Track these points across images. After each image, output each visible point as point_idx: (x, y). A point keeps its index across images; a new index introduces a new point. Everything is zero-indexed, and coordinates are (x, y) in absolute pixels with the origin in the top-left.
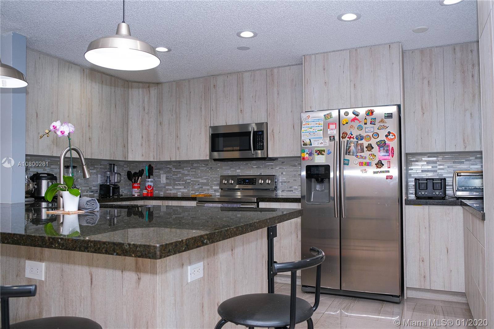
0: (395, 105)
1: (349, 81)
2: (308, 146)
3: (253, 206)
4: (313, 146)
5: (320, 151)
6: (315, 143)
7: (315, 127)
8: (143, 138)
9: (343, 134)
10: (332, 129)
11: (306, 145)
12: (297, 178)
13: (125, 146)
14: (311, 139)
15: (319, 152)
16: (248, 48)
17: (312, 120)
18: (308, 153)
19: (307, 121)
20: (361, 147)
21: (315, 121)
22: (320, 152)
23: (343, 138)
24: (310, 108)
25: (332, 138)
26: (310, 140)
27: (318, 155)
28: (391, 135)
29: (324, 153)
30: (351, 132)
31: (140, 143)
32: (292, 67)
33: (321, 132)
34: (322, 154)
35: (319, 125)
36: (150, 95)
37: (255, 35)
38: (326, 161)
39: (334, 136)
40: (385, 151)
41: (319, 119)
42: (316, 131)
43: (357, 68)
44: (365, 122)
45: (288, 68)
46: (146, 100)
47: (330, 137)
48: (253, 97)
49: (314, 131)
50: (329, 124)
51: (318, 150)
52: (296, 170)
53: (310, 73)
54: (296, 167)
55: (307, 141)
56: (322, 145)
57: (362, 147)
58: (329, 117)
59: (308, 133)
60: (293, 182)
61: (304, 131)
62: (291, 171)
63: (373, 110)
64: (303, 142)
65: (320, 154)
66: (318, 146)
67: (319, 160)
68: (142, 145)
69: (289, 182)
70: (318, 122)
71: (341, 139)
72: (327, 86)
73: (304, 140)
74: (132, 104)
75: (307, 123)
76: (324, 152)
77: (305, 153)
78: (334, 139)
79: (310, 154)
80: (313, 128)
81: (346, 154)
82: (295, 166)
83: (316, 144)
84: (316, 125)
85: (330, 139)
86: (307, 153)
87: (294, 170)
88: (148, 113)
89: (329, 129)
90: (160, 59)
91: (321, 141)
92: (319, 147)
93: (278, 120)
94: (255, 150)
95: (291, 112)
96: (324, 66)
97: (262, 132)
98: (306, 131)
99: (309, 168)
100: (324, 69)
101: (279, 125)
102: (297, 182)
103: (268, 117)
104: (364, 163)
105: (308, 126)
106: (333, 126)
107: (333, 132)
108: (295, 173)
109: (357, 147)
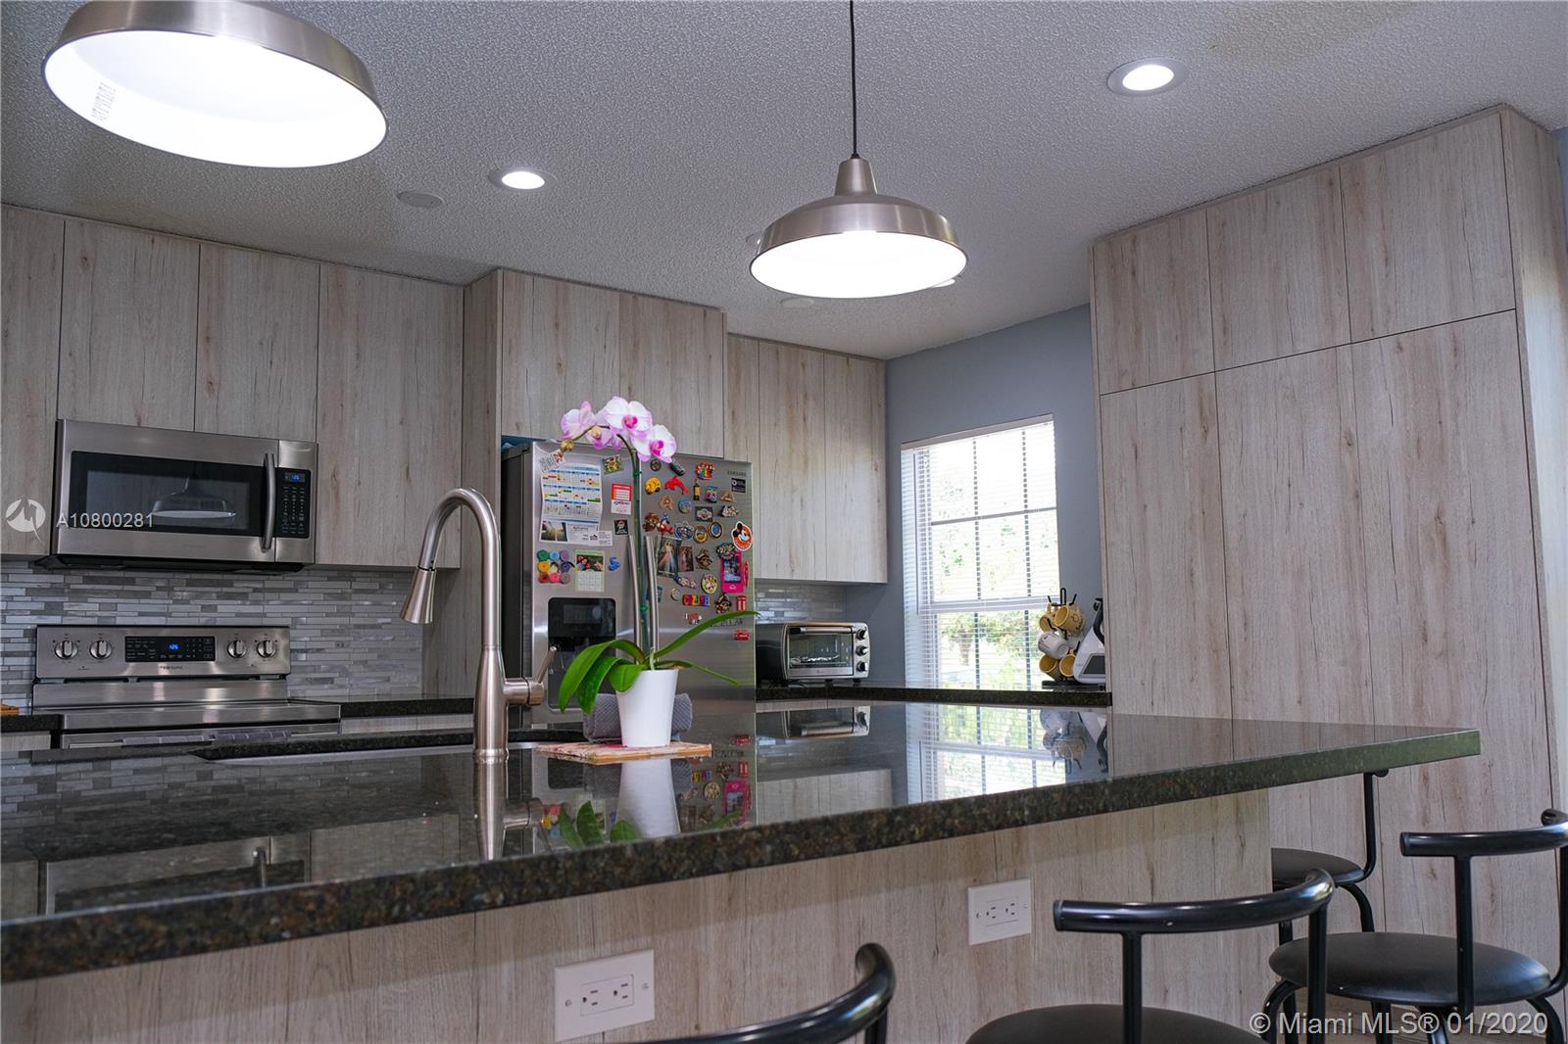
1: (617, 374)
2: (556, 542)
4: (569, 542)
5: (592, 559)
6: (576, 534)
7: (579, 489)
9: (646, 518)
10: (621, 502)
11: (552, 539)
12: (347, 639)
14: (567, 523)
15: (588, 561)
17: (568, 468)
18: (559, 562)
19: (553, 467)
20: (687, 556)
21: (578, 473)
22: (590, 562)
23: (648, 528)
24: (518, 428)
25: (621, 526)
26: (564, 524)
27: (584, 569)
28: (743, 531)
29: (600, 565)
30: (664, 516)
33: (596, 506)
34: (596, 569)
35: (590, 486)
37: (548, 187)
38: (604, 589)
39: (626, 522)
40: (733, 570)
41: (588, 469)
42: (585, 501)
44: (696, 495)
47: (617, 523)
48: (261, 344)
49: (579, 500)
51: (585, 557)
52: (346, 609)
54: (345, 599)
55: (557, 528)
56: (596, 543)
57: (689, 557)
58: (616, 468)
59: (563, 504)
60: (334, 650)
61: (549, 498)
62: (328, 615)
64: (544, 528)
65: (591, 568)
66: (584, 543)
67: (589, 584)
69: (319, 650)
70: (586, 477)
71: (642, 530)
72: (564, 374)
73: (547, 525)
75: (554, 474)
76: (601, 562)
77: (549, 562)
78: (626, 528)
79: (565, 566)
80: (575, 491)
82: (342, 596)
83: (581, 540)
84: (582, 485)
85: (617, 529)
86: (553, 563)
87: (338, 612)
89: (613, 501)
91: (592, 532)
92: (587, 547)
94: (275, 534)
95: (401, 423)
96: (556, 316)
97: (304, 475)
98: (555, 498)
99: (556, 606)
100: (557, 325)
101: (356, 459)
102: (349, 650)
103: (319, 426)
104: (694, 597)
105: (558, 484)
106: (623, 494)
107: (623, 507)
108: (345, 620)
109: (676, 554)
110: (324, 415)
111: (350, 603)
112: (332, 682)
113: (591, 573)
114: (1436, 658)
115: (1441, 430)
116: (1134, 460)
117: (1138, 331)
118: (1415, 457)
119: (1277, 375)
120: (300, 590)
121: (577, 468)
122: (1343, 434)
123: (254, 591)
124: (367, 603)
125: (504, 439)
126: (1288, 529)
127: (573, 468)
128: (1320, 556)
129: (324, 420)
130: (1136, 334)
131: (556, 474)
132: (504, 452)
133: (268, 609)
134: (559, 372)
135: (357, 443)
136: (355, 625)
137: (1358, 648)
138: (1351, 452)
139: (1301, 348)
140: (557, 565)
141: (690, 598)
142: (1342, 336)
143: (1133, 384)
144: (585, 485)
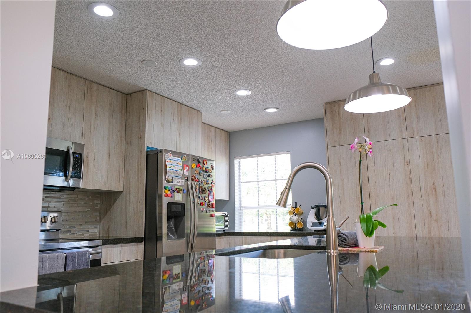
1: (176, 129)
2: (170, 183)
4: (173, 183)
5: (179, 190)
6: (175, 181)
9: (192, 177)
10: (186, 171)
11: (169, 182)
14: (173, 177)
19: (169, 158)
20: (201, 189)
21: (176, 160)
22: (178, 191)
23: (193, 180)
25: (186, 179)
26: (172, 177)
27: (177, 193)
30: (196, 176)
33: (181, 172)
34: (180, 193)
38: (182, 200)
39: (187, 177)
41: (178, 159)
42: (178, 170)
44: (203, 170)
47: (185, 177)
48: (66, 106)
50: (184, 165)
51: (177, 189)
55: (170, 178)
56: (180, 184)
58: (185, 160)
59: (173, 171)
60: (71, 220)
61: (169, 168)
62: (70, 207)
64: (167, 179)
66: (177, 184)
67: (178, 198)
69: (66, 220)
70: (178, 162)
71: (191, 180)
73: (168, 177)
76: (181, 191)
77: (167, 190)
78: (187, 179)
79: (172, 191)
80: (175, 166)
87: (73, 206)
89: (184, 170)
91: (179, 180)
94: (71, 177)
95: (108, 139)
96: (161, 108)
97: (80, 155)
98: (171, 168)
99: (170, 205)
100: (161, 111)
101: (94, 151)
103: (83, 138)
104: (203, 203)
105: (171, 164)
106: (187, 168)
107: (187, 173)
108: (75, 209)
109: (199, 189)
110: (85, 134)
111: (77, 203)
112: (70, 232)
113: (178, 194)
114: (434, 221)
115: (434, 162)
116: (339, 166)
117: (340, 130)
118: (427, 168)
119: (385, 145)
120: (61, 198)
122: (405, 162)
123: (46, 198)
124: (83, 203)
125: (148, 148)
126: (389, 187)
127: (174, 159)
128: (399, 194)
129: (85, 136)
130: (340, 131)
131: (170, 160)
132: (147, 152)
133: (50, 205)
134: (162, 126)
135: (94, 145)
136: (79, 211)
137: (411, 219)
138: (408, 167)
139: (392, 138)
140: (170, 191)
141: (202, 204)
142: (405, 136)
143: (339, 144)
144: (178, 165)
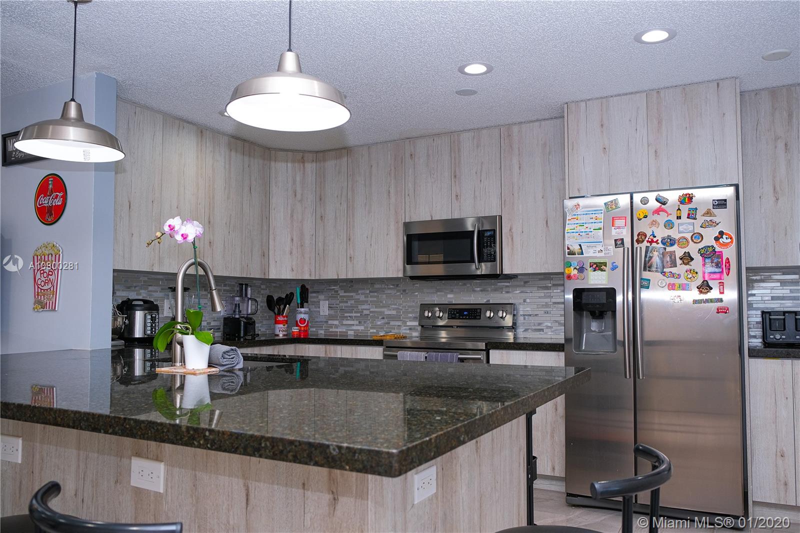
0: (731, 185)
1: (646, 145)
2: (577, 256)
3: (480, 357)
4: (585, 255)
6: (589, 250)
7: (589, 223)
8: (292, 242)
9: (638, 235)
10: (619, 228)
11: (574, 254)
12: (550, 309)
13: (265, 255)
14: (582, 244)
15: (597, 266)
16: (474, 92)
17: (582, 212)
18: (578, 267)
19: (574, 213)
20: (671, 258)
21: (589, 214)
22: (598, 266)
23: (638, 241)
24: (577, 191)
25: (619, 242)
26: (580, 245)
27: (594, 271)
28: (724, 236)
29: (604, 267)
30: (653, 232)
31: (288, 249)
32: (543, 123)
33: (599, 232)
34: (602, 270)
35: (596, 221)
36: (304, 171)
37: (490, 69)
38: (608, 282)
39: (622, 240)
40: (714, 264)
41: (595, 211)
42: (592, 230)
43: (660, 123)
44: (679, 215)
45: (537, 124)
46: (298, 179)
47: (616, 240)
48: (476, 173)
49: (588, 230)
50: (613, 218)
51: (595, 263)
52: (549, 294)
53: (578, 133)
54: (548, 290)
55: (576, 248)
56: (602, 254)
57: (673, 258)
58: (614, 207)
59: (577, 234)
60: (543, 315)
61: (569, 231)
62: (540, 297)
63: (692, 194)
64: (568, 249)
65: (599, 270)
66: (594, 255)
67: (597, 280)
68: (291, 253)
69: (536, 315)
70: (594, 216)
71: (635, 244)
72: (608, 153)
73: (570, 247)
74: (276, 186)
75: (574, 217)
76: (606, 266)
77: (572, 268)
78: (623, 243)
79: (581, 270)
80: (586, 225)
81: (645, 270)
82: (547, 288)
83: (592, 254)
84: (591, 221)
85: (616, 245)
86: (575, 268)
87: (544, 296)
88: (301, 201)
89: (613, 228)
90: (349, 111)
91: (599, 247)
92: (596, 257)
93: (521, 212)
94: (480, 261)
95: (543, 198)
97: (490, 232)
98: (573, 231)
99: (578, 293)
100: (602, 126)
101: (521, 220)
102: (550, 315)
103: (503, 207)
105: (577, 222)
106: (620, 223)
107: (621, 232)
108: (548, 300)
109: (661, 256)
111: (550, 291)
113: (598, 273)
121: (589, 211)
127: (586, 211)
129: (505, 204)
131: (576, 217)
134: (604, 153)
140: (577, 269)
141: (674, 285)
144: (593, 221)
